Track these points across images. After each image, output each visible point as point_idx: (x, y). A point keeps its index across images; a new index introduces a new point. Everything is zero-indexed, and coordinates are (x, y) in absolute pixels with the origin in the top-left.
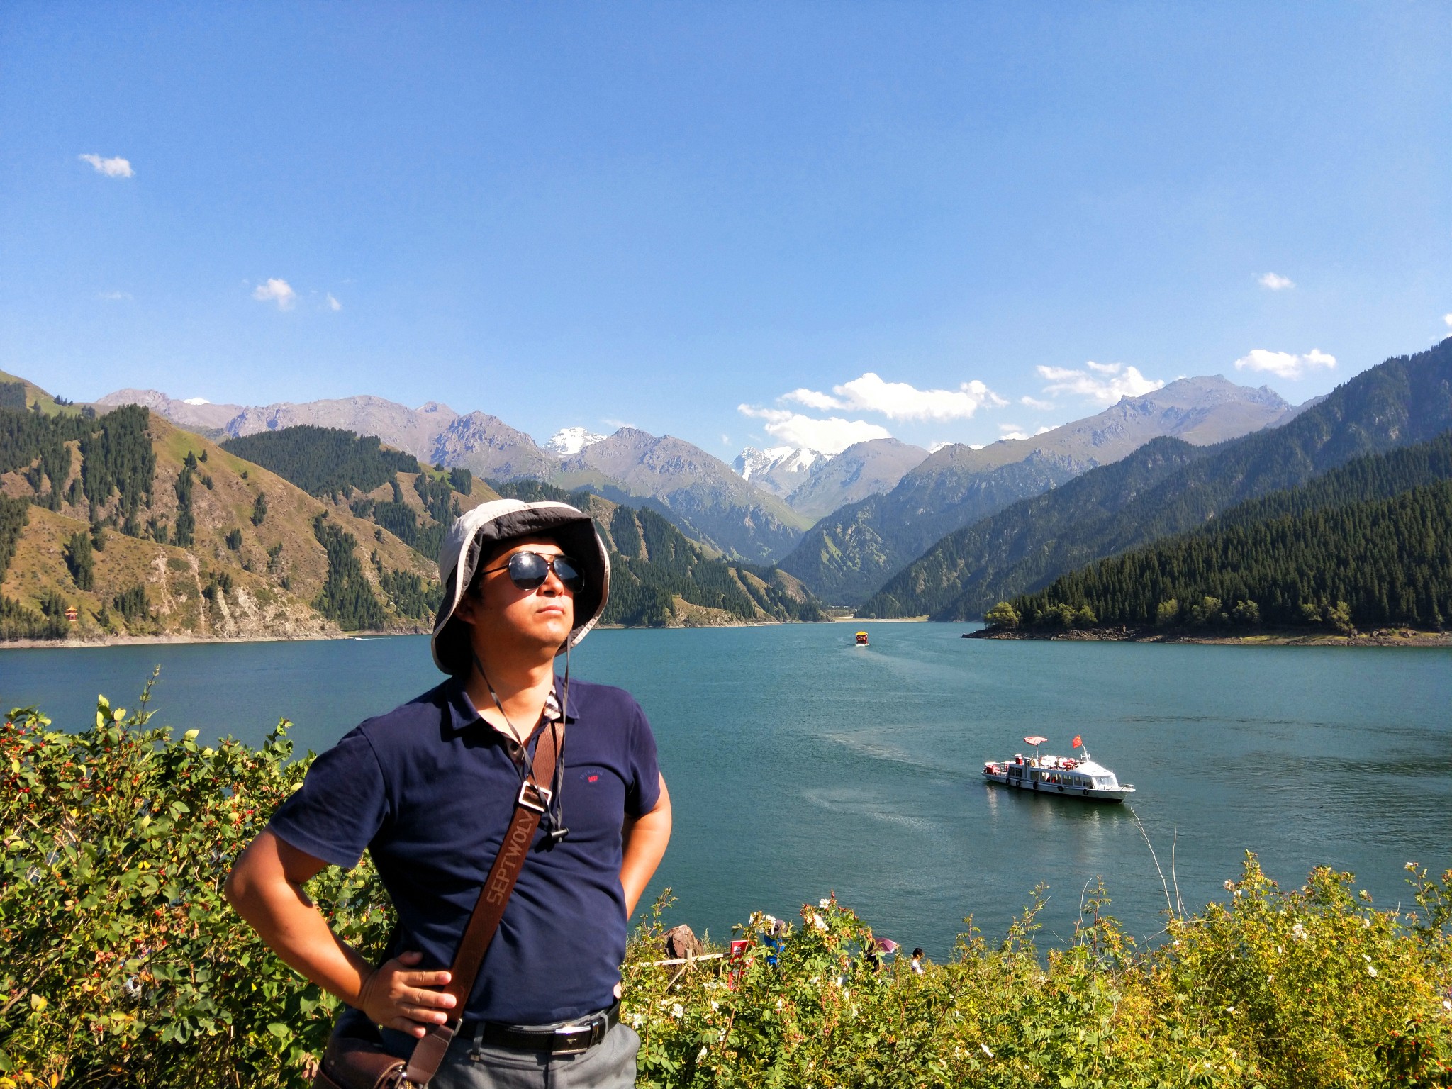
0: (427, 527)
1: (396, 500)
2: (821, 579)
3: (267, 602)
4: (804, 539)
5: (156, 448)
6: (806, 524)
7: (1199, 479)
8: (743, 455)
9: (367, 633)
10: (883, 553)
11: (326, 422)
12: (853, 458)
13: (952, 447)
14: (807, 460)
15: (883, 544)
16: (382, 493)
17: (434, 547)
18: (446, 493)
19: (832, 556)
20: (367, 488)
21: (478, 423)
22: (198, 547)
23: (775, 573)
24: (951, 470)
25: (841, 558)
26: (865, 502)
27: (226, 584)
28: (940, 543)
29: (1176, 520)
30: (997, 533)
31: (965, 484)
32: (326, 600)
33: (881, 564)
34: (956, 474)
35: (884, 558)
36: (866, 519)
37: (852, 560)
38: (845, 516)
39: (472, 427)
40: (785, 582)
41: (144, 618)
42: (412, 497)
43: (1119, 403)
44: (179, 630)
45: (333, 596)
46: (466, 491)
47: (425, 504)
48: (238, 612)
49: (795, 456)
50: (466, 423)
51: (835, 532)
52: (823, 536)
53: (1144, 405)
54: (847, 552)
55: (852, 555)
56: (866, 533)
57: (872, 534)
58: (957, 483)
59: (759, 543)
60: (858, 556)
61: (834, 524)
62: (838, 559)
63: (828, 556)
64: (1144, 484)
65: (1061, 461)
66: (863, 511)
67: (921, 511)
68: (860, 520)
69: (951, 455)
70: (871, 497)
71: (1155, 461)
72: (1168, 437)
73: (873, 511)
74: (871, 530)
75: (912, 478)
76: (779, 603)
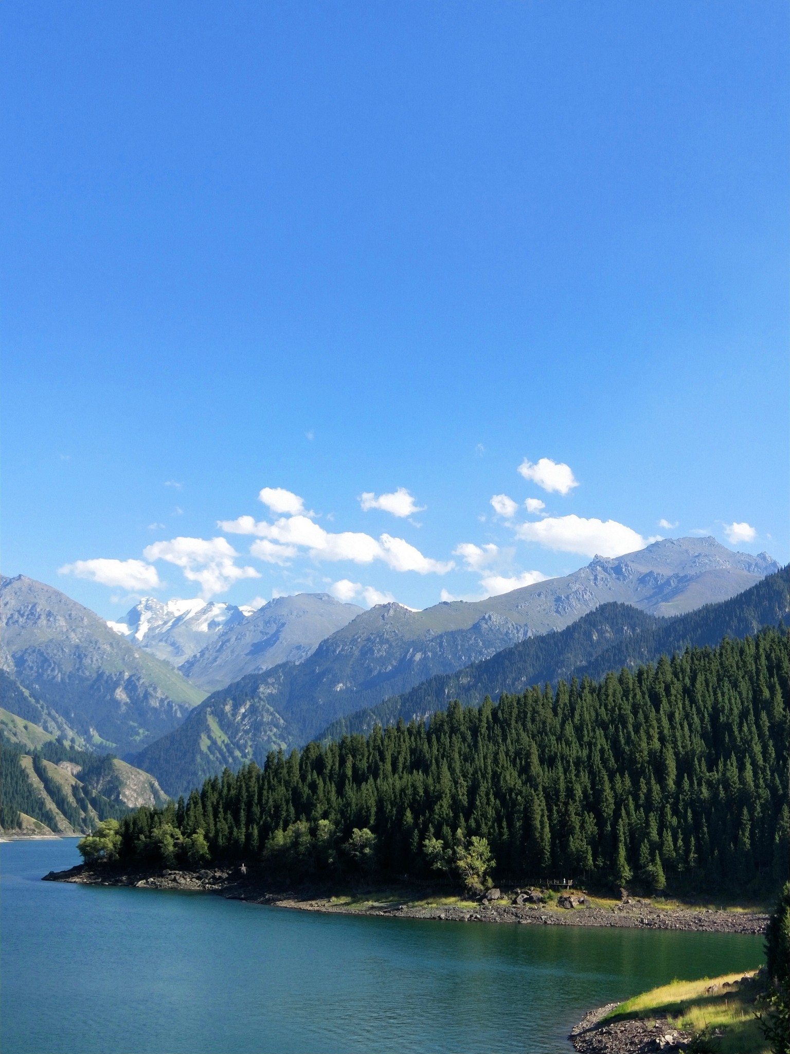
2: (195, 774)
10: (283, 739)
12: (273, 617)
13: (384, 606)
15: (286, 728)
19: (214, 742)
24: (381, 637)
25: (227, 746)
26: (269, 673)
31: (398, 655)
34: (387, 641)
36: (270, 695)
37: (241, 748)
38: (243, 689)
51: (223, 710)
52: (208, 716)
53: (617, 568)
54: (235, 738)
55: (242, 742)
56: (265, 714)
57: (272, 714)
58: (387, 653)
59: (131, 723)
60: (250, 743)
61: (225, 700)
62: (223, 747)
63: (208, 742)
64: (587, 661)
65: (515, 631)
66: (267, 684)
67: (340, 687)
68: (262, 696)
69: (383, 616)
70: (279, 666)
71: (601, 633)
72: (619, 603)
73: (280, 684)
74: (272, 709)
75: (332, 643)
76: (90, 807)
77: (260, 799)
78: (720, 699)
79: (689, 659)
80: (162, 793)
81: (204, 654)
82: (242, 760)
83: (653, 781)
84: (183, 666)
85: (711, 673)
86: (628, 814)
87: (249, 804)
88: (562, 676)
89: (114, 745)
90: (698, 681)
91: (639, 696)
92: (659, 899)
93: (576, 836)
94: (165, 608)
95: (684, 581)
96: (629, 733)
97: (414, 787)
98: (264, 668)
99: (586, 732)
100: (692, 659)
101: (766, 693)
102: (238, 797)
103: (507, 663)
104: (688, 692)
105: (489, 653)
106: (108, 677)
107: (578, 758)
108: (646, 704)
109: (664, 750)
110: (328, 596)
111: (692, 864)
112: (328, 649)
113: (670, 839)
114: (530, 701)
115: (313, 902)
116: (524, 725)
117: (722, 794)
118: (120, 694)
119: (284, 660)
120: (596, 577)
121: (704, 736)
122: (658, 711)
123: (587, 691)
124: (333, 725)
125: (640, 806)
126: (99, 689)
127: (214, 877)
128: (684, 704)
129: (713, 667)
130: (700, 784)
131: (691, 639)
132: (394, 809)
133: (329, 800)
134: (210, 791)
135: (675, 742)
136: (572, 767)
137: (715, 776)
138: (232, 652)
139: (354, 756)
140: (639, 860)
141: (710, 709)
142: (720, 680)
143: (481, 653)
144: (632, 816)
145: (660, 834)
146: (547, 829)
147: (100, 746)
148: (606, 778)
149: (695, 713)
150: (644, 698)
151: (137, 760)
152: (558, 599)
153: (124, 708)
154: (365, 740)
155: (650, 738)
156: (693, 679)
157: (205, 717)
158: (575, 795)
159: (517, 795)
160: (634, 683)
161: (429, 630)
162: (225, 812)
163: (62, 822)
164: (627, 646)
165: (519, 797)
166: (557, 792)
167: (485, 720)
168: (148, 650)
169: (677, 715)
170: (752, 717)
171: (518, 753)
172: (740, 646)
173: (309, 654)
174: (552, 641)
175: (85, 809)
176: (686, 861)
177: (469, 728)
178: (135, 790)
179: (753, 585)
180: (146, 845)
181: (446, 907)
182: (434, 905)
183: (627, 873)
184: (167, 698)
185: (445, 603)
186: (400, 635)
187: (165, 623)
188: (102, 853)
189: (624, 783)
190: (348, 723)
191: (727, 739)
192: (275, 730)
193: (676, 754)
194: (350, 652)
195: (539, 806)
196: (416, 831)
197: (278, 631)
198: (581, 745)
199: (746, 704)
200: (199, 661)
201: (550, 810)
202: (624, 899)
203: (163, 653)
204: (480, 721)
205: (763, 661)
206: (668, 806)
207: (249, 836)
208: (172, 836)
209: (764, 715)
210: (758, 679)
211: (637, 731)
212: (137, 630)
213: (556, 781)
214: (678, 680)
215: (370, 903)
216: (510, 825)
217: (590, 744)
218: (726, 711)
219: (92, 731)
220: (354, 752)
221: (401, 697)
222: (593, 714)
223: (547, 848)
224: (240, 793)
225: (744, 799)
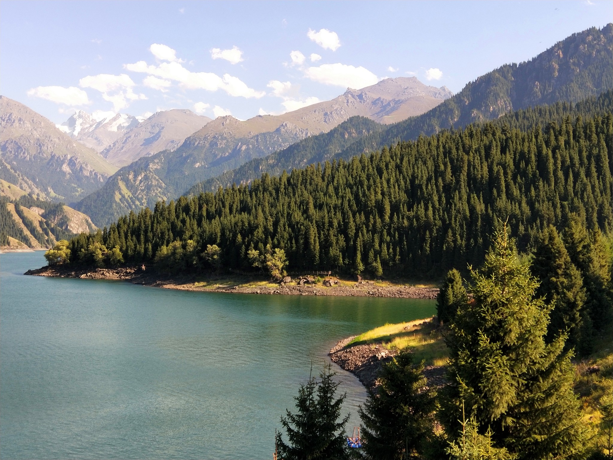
10: (165, 195)
12: (157, 123)
13: (224, 118)
15: (166, 188)
19: (123, 197)
24: (222, 136)
25: (131, 198)
26: (155, 157)
31: (232, 147)
34: (226, 138)
36: (156, 169)
37: (140, 200)
51: (128, 178)
52: (119, 181)
53: (360, 96)
54: (136, 194)
55: (140, 196)
56: (153, 180)
57: (157, 180)
58: (226, 145)
59: (73, 185)
60: (145, 197)
61: (129, 172)
62: (129, 199)
63: (120, 196)
64: (341, 150)
65: (301, 133)
66: (154, 163)
67: (197, 165)
68: (151, 170)
69: (223, 124)
70: (161, 152)
71: (350, 134)
72: (361, 116)
73: (162, 163)
74: (157, 178)
75: (193, 139)
76: (50, 233)
77: (152, 229)
78: (416, 171)
79: (400, 148)
80: (93, 225)
81: (115, 145)
82: (140, 207)
83: (377, 217)
84: (103, 152)
85: (412, 156)
86: (363, 235)
87: (146, 232)
88: (327, 159)
89: (63, 198)
90: (404, 161)
91: (371, 170)
92: (379, 281)
93: (333, 248)
94: (91, 117)
95: (398, 103)
96: (364, 190)
97: (243, 222)
98: (152, 154)
99: (340, 190)
100: (401, 148)
101: (442, 167)
102: (139, 228)
103: (296, 151)
104: (398, 167)
105: (285, 146)
106: (58, 158)
107: (336, 205)
108: (374, 174)
109: (384, 200)
110: (190, 111)
111: (397, 262)
112: (190, 143)
113: (385, 248)
114: (309, 173)
115: (185, 286)
116: (305, 187)
117: (415, 223)
118: (66, 168)
119: (164, 149)
120: (348, 101)
121: (406, 192)
122: (381, 178)
123: (341, 167)
124: (194, 187)
125: (370, 231)
126: (52, 165)
127: (126, 272)
128: (396, 174)
129: (413, 153)
130: (403, 218)
131: (401, 137)
132: (231, 234)
133: (193, 229)
134: (122, 224)
135: (390, 195)
136: (332, 210)
137: (412, 214)
138: (132, 143)
139: (207, 205)
140: (368, 260)
141: (410, 176)
142: (416, 160)
143: (280, 146)
144: (365, 236)
145: (380, 246)
146: (318, 244)
147: (55, 198)
148: (351, 215)
149: (402, 179)
150: (373, 171)
151: (77, 206)
152: (326, 114)
153: (68, 176)
154: (213, 196)
155: (376, 193)
156: (402, 160)
157: (117, 182)
158: (333, 225)
159: (301, 225)
160: (368, 162)
161: (250, 132)
162: (132, 236)
163: (34, 241)
164: (364, 141)
165: (302, 227)
166: (324, 224)
167: (283, 184)
168: (81, 142)
169: (392, 180)
170: (433, 181)
171: (302, 202)
172: (428, 140)
173: (179, 145)
174: (322, 139)
175: (47, 234)
176: (394, 260)
177: (274, 189)
178: (77, 224)
179: (437, 105)
180: (85, 255)
181: (260, 287)
182: (254, 286)
183: (361, 267)
184: (94, 170)
185: (260, 116)
186: (233, 135)
187: (91, 126)
188: (59, 259)
189: (361, 218)
190: (203, 186)
191: (419, 194)
192: (159, 190)
193: (391, 202)
194: (203, 145)
195: (313, 231)
196: (244, 246)
197: (160, 132)
198: (337, 198)
199: (431, 173)
200: (112, 149)
201: (319, 234)
202: (359, 281)
203: (90, 144)
204: (280, 184)
205: (441, 149)
206: (385, 230)
207: (146, 249)
208: (101, 249)
209: (440, 180)
210: (438, 159)
211: (369, 189)
212: (74, 130)
213: (323, 218)
214: (393, 160)
215: (218, 285)
216: (297, 242)
217: (342, 197)
218: (419, 178)
219: (50, 190)
220: (207, 202)
221: (234, 171)
222: (345, 180)
223: (318, 254)
224: (140, 225)
225: (427, 226)
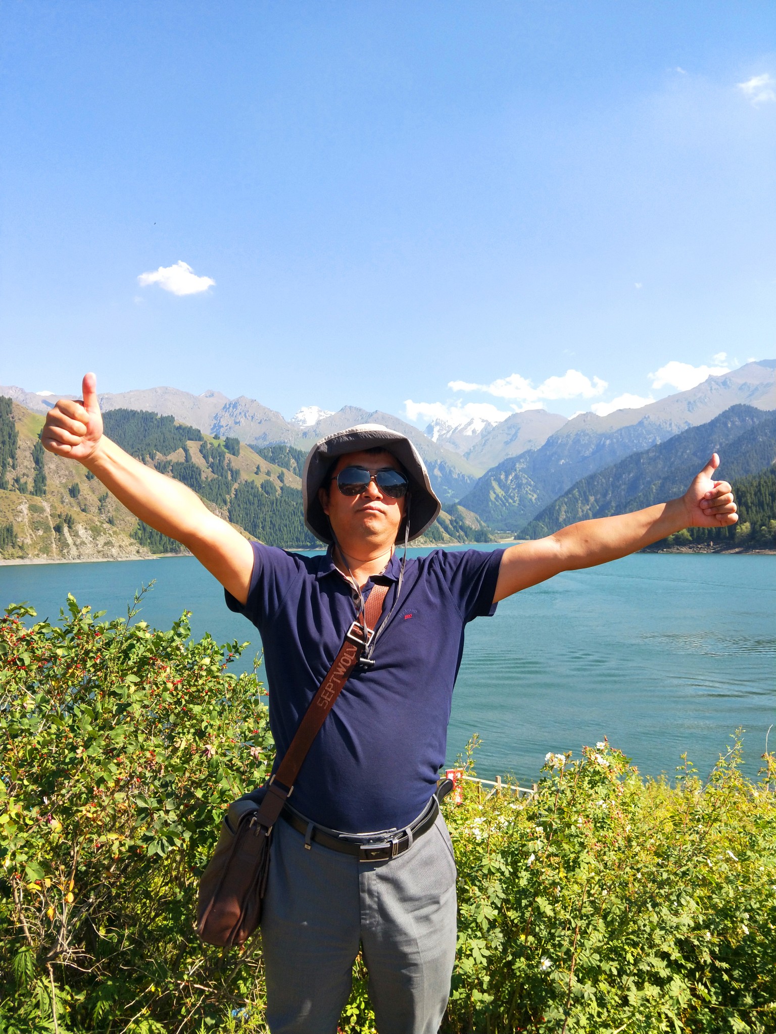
0: (209, 480)
1: (187, 461)
2: (490, 512)
3: (99, 534)
4: (477, 484)
5: (18, 427)
6: (478, 473)
7: (766, 435)
8: (432, 424)
9: (169, 555)
10: (535, 492)
11: (136, 407)
12: (512, 426)
13: (584, 415)
14: (479, 426)
15: (535, 486)
16: (177, 456)
17: (214, 493)
18: (221, 455)
19: (498, 496)
20: (166, 452)
21: (243, 405)
22: (50, 496)
23: (457, 510)
24: (584, 432)
25: (504, 497)
27: (69, 522)
28: (577, 485)
29: (748, 465)
30: (618, 477)
31: (595, 442)
32: (140, 532)
33: (534, 500)
34: (588, 434)
35: (535, 496)
36: (523, 468)
37: (512, 498)
38: (507, 466)
39: (239, 407)
40: (464, 515)
41: (13, 547)
42: (198, 458)
43: (707, 381)
44: (38, 554)
45: (144, 529)
46: (236, 453)
47: (208, 463)
48: (78, 542)
49: (470, 423)
50: (235, 405)
51: (500, 478)
52: (491, 481)
54: (508, 492)
55: (512, 494)
56: (523, 479)
57: (526, 479)
58: (589, 441)
59: (445, 487)
60: (517, 495)
61: (499, 473)
62: (502, 497)
63: (495, 496)
66: (520, 462)
67: (562, 462)
68: (520, 470)
69: (584, 420)
70: (526, 452)
71: (733, 423)
72: (742, 404)
73: (527, 462)
74: (526, 476)
75: (555, 438)
110: (544, 410)
112: (552, 442)
152: (689, 403)
157: (489, 481)
173: (542, 444)
184: (461, 473)
185: (620, 410)
187: (448, 432)
192: (529, 487)
